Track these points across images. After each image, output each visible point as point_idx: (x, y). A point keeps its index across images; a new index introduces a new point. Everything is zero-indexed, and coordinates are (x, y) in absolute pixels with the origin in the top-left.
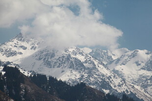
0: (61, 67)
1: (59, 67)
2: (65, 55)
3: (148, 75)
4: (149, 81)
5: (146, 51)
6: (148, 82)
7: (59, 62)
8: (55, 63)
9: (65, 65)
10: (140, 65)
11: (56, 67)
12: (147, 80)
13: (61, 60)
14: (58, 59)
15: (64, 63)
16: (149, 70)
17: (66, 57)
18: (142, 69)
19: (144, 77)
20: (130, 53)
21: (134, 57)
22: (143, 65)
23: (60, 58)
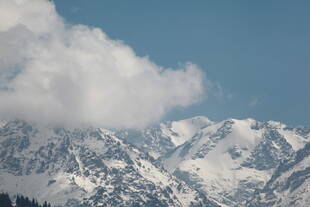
0: (46, 172)
1: (40, 171)
2: (55, 142)
3: (260, 179)
4: (263, 195)
5: (251, 121)
6: (260, 199)
7: (42, 159)
8: (32, 162)
9: (57, 166)
10: (238, 155)
11: (33, 171)
12: (258, 191)
13: (46, 153)
14: (39, 152)
15: (55, 161)
16: (260, 167)
17: (59, 146)
18: (245, 165)
19: (249, 185)
20: (214, 128)
21: (223, 137)
22: (246, 155)
23: (42, 148)
